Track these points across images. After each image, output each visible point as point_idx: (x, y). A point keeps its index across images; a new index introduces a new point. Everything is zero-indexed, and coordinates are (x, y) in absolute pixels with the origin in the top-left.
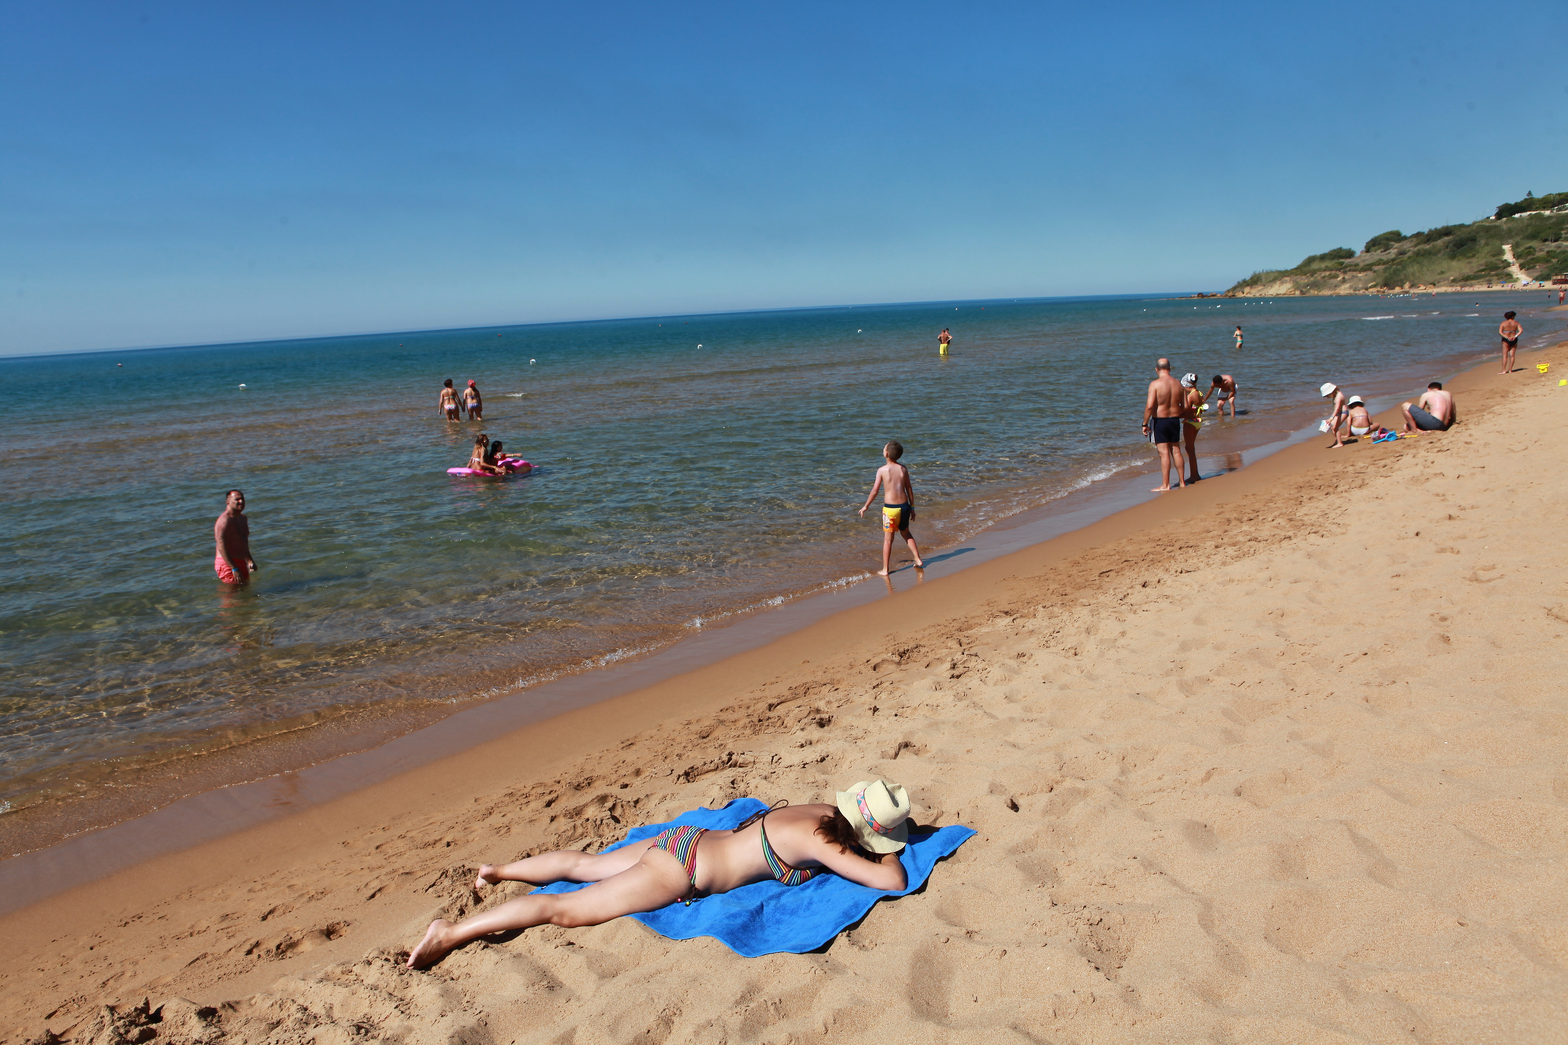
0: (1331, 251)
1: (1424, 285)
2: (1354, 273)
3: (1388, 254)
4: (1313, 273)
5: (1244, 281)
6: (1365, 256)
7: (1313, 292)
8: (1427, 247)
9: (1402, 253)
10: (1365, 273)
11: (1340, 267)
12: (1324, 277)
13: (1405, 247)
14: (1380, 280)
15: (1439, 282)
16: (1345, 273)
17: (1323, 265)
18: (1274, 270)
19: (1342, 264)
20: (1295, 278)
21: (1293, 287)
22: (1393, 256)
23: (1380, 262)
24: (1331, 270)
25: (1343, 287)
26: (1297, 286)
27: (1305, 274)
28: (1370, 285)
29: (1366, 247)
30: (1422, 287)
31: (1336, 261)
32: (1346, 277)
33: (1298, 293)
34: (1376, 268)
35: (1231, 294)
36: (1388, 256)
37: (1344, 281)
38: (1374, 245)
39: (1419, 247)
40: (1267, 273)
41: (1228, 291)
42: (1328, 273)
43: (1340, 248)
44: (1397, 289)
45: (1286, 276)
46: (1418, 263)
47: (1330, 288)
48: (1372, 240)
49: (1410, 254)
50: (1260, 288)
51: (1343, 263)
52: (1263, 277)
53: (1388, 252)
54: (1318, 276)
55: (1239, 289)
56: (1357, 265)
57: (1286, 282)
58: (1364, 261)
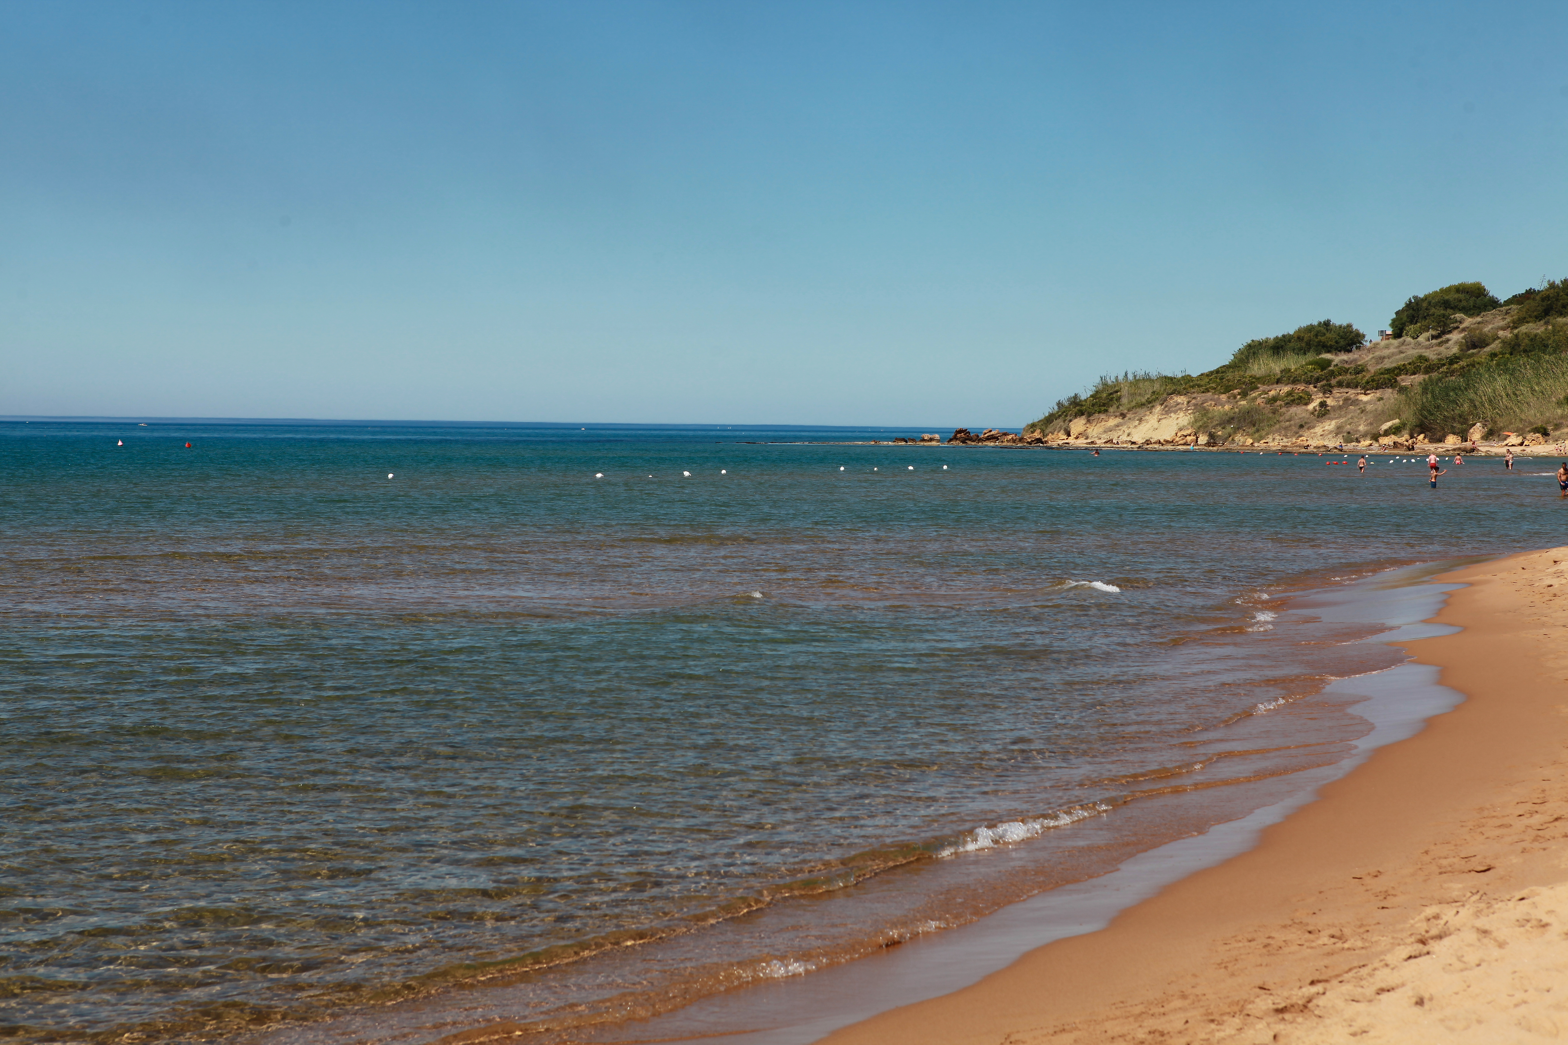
0: (1300, 330)
1: (1520, 432)
2: (1352, 392)
3: (1440, 344)
4: (1252, 384)
5: (1075, 402)
6: (1387, 347)
7: (1243, 440)
8: (1537, 328)
9: (1475, 343)
10: (1378, 394)
11: (1318, 373)
12: (1274, 399)
13: (1487, 329)
14: (1409, 415)
15: (1557, 427)
16: (1327, 390)
17: (1276, 366)
18: (1154, 374)
19: (1326, 364)
20: (1200, 397)
21: (1192, 424)
22: (1455, 350)
23: (1419, 365)
24: (1295, 381)
25: (1318, 430)
26: (1203, 422)
27: (1227, 390)
28: (1385, 426)
29: (1394, 324)
30: (1514, 439)
31: (1311, 357)
32: (1330, 402)
33: (1203, 439)
34: (1406, 380)
35: (1037, 435)
36: (1442, 349)
37: (1323, 412)
38: (1413, 320)
39: (1523, 329)
40: (1137, 382)
41: (1033, 427)
42: (1286, 389)
43: (1327, 324)
44: (1452, 441)
45: (1179, 393)
46: (1506, 371)
47: (1285, 431)
48: (1409, 305)
49: (1495, 346)
50: (1112, 422)
51: (1329, 362)
52: (1125, 391)
53: (1444, 338)
54: (1258, 398)
55: (1059, 422)
56: (1359, 370)
57: (1177, 408)
58: (1382, 359)
